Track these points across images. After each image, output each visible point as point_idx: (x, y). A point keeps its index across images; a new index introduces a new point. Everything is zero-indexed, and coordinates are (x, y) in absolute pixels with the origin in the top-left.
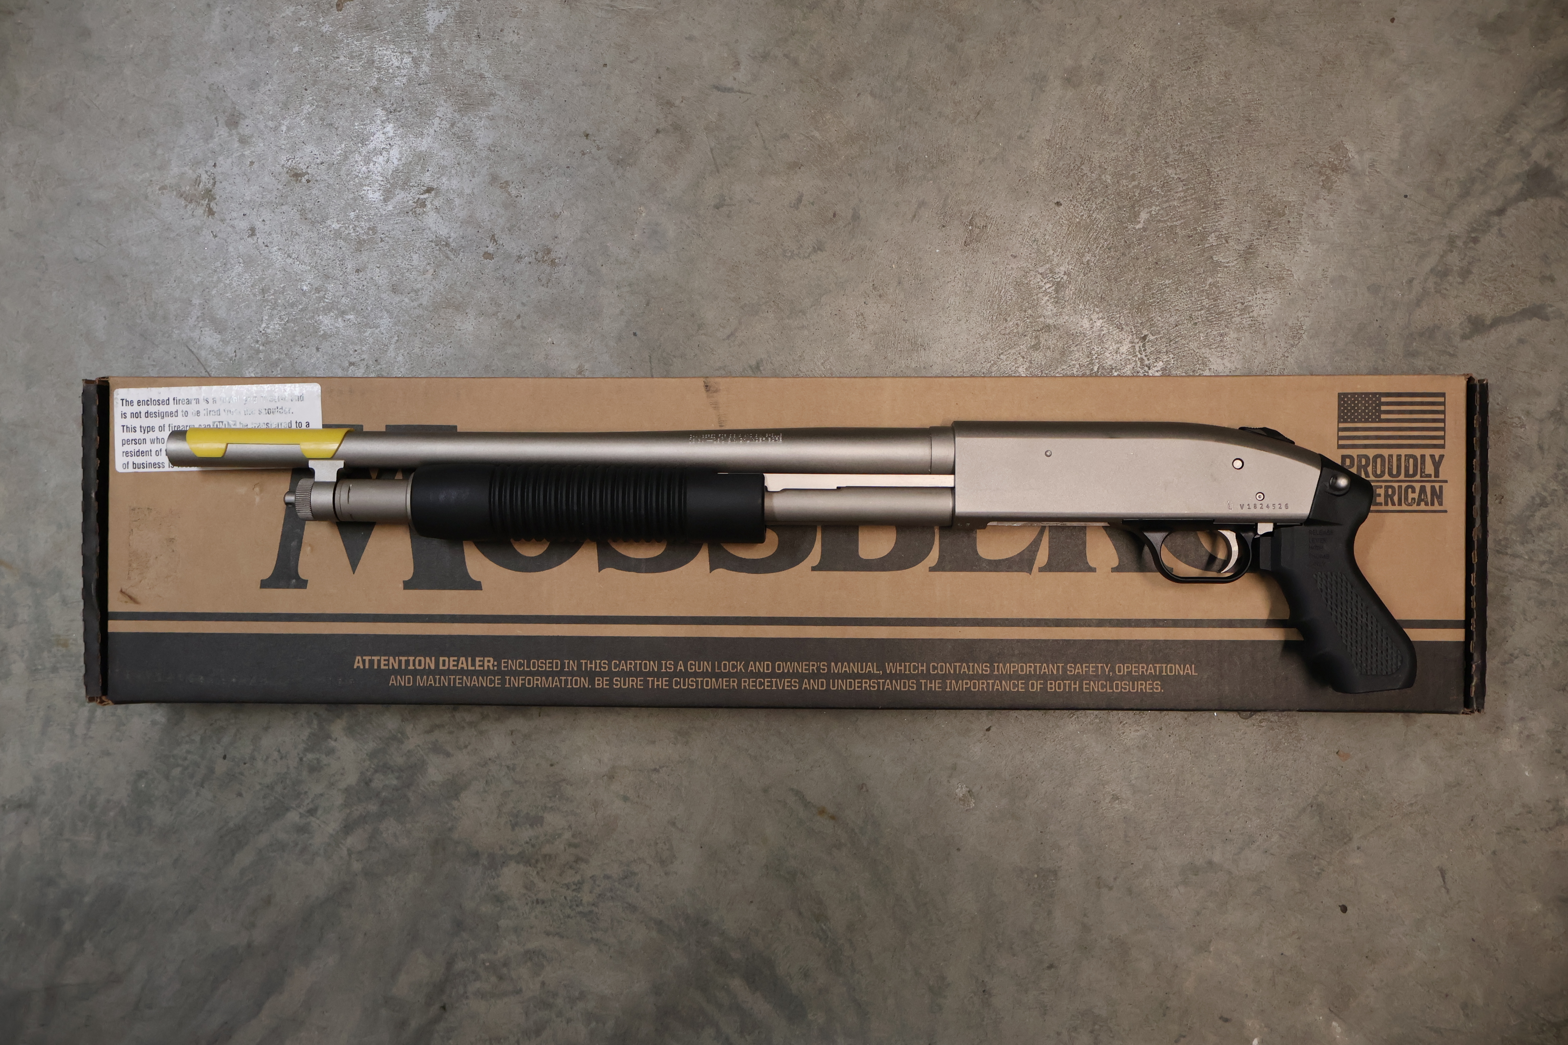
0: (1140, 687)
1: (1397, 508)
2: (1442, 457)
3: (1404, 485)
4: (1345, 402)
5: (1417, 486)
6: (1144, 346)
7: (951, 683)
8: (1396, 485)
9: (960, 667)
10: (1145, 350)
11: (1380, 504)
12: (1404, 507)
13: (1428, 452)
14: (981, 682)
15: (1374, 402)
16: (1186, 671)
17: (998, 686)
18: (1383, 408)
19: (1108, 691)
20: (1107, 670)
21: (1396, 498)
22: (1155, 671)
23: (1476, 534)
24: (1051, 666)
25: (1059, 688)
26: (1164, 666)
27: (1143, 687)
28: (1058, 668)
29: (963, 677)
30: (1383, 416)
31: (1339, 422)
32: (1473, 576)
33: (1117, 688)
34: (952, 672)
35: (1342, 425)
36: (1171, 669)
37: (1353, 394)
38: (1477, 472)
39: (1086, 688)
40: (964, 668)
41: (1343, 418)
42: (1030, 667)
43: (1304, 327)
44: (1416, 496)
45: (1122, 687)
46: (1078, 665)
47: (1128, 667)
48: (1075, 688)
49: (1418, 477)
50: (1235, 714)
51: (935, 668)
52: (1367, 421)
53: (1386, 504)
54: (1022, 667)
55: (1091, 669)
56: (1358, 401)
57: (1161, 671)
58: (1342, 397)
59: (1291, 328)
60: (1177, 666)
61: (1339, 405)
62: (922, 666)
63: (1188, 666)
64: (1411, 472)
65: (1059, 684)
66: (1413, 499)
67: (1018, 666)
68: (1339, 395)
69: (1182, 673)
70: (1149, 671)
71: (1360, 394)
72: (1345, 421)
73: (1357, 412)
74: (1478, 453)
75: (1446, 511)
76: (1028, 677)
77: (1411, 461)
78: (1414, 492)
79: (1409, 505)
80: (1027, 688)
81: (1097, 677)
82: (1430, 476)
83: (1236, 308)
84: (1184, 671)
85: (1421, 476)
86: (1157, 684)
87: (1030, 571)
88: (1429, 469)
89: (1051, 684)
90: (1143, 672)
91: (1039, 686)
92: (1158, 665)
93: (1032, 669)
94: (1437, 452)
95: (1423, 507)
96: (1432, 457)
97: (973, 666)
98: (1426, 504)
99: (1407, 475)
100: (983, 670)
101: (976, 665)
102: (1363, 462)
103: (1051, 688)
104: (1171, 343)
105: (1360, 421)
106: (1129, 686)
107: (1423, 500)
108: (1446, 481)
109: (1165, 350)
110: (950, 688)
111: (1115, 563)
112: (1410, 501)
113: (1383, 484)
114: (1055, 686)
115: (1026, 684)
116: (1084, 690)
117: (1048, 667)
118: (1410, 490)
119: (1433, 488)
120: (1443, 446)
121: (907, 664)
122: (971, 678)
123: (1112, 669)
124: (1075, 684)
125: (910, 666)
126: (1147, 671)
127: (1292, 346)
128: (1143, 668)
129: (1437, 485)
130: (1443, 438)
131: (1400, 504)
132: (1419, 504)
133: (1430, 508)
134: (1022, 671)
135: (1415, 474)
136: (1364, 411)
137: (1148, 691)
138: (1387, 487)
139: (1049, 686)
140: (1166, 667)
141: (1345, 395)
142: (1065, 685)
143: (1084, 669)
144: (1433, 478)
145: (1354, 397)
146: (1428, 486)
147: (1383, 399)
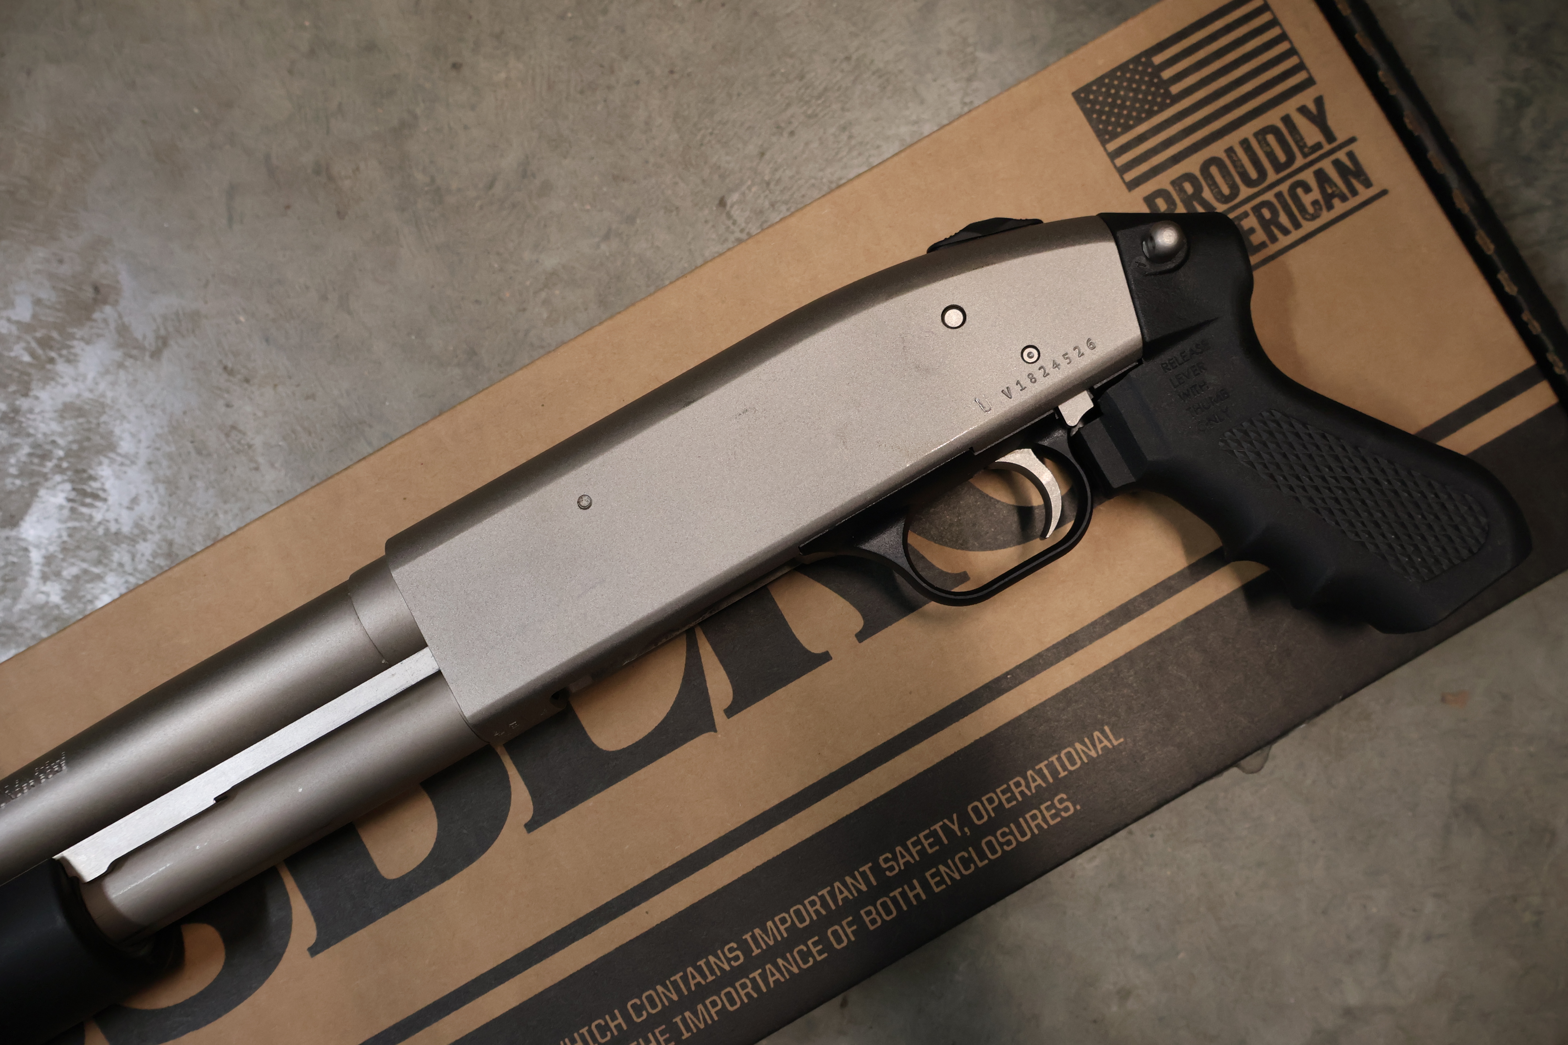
0: (1033, 824)
1: (1296, 235)
2: (1319, 101)
3: (1284, 187)
4: (1094, 102)
5: (1308, 176)
6: (729, 216)
7: (684, 1020)
8: (1269, 196)
9: (685, 978)
10: (734, 223)
11: (1263, 245)
12: (1308, 227)
13: (1290, 107)
14: (737, 985)
15: (1144, 73)
16: (1099, 747)
17: (773, 975)
18: (1167, 74)
19: (980, 864)
20: (956, 828)
21: (1284, 219)
22: (1044, 778)
23: (1462, 203)
24: (848, 880)
25: (888, 913)
26: (1054, 758)
27: (1039, 820)
28: (863, 875)
29: (702, 993)
30: (1175, 89)
31: (1104, 143)
32: (1503, 277)
33: (994, 851)
34: (675, 997)
35: (1112, 146)
36: (1069, 756)
37: (1099, 81)
38: (1395, 91)
39: (938, 884)
40: (694, 978)
41: (1106, 132)
42: (813, 903)
43: (971, 40)
44: (1316, 194)
45: (1001, 845)
46: (898, 849)
47: (990, 801)
48: (917, 896)
49: (1300, 161)
50: (1234, 771)
51: (638, 1009)
52: (1151, 114)
53: (1274, 239)
54: (798, 913)
55: (926, 843)
56: (1114, 87)
57: (1054, 772)
58: (1082, 96)
59: (949, 53)
60: (1078, 746)
61: (1087, 113)
62: (614, 1018)
63: (1096, 734)
64: (1282, 158)
65: (884, 905)
66: (1315, 203)
67: (789, 916)
68: (1076, 95)
69: (1093, 754)
70: (1033, 785)
71: (1111, 74)
72: (1114, 136)
73: (1125, 107)
74: (1377, 58)
75: (1384, 193)
76: (819, 927)
77: (1271, 138)
78: (1307, 189)
79: (1314, 217)
80: (828, 947)
81: (943, 855)
82: (1318, 146)
83: (842, 71)
84: (1094, 746)
85: (1305, 156)
86: (1061, 801)
87: (711, 727)
88: (1311, 134)
89: (869, 913)
90: (1022, 793)
91: (849, 931)
92: (1042, 765)
93: (818, 906)
94: (1306, 98)
95: (1340, 207)
96: (1303, 110)
97: (708, 964)
98: (1344, 199)
99: (1278, 167)
100: (729, 960)
101: (712, 959)
102: (1189, 188)
103: (873, 922)
104: (772, 186)
105: (1139, 121)
106: (1011, 833)
107: (1333, 196)
108: (1352, 140)
109: (767, 204)
110: (688, 1029)
111: (857, 622)
112: (1311, 210)
113: (1247, 207)
114: (878, 913)
115: (823, 940)
116: (937, 890)
117: (845, 884)
118: (1300, 191)
119: (1337, 164)
120: (1309, 82)
121: (584, 1030)
122: (715, 987)
123: (965, 820)
124: (912, 888)
125: (590, 1032)
126: (1028, 787)
127: (969, 80)
128: (1018, 784)
129: (1341, 155)
130: (1300, 67)
131: (1297, 226)
132: (1330, 207)
133: (1353, 202)
134: (802, 920)
135: (1291, 159)
136: (1135, 100)
137: (1052, 823)
138: (1257, 209)
139: (867, 920)
140: (1059, 759)
141: (1087, 89)
142: (894, 900)
143: (914, 851)
144: (1327, 147)
145: (1104, 85)
146: (1327, 165)
147: (1158, 59)
